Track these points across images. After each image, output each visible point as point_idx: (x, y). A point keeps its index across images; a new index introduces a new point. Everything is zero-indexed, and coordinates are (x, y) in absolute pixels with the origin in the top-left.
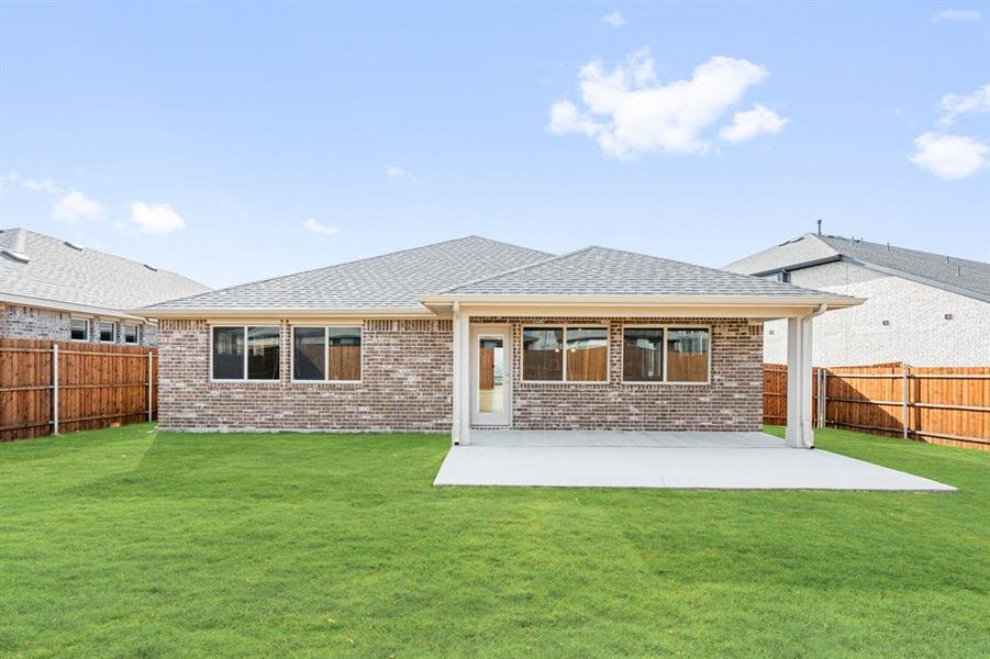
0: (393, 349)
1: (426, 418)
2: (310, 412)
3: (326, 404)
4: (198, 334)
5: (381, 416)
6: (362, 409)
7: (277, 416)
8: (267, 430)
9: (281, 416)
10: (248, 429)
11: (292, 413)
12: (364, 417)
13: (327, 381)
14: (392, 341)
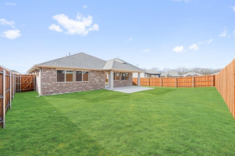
0: (94, 75)
1: (99, 87)
2: (80, 88)
3: (83, 86)
4: (53, 71)
5: (93, 87)
6: (89, 86)
7: (73, 89)
8: (71, 92)
9: (74, 89)
10: (67, 92)
11: (76, 88)
12: (90, 88)
13: (82, 81)
14: (94, 74)
